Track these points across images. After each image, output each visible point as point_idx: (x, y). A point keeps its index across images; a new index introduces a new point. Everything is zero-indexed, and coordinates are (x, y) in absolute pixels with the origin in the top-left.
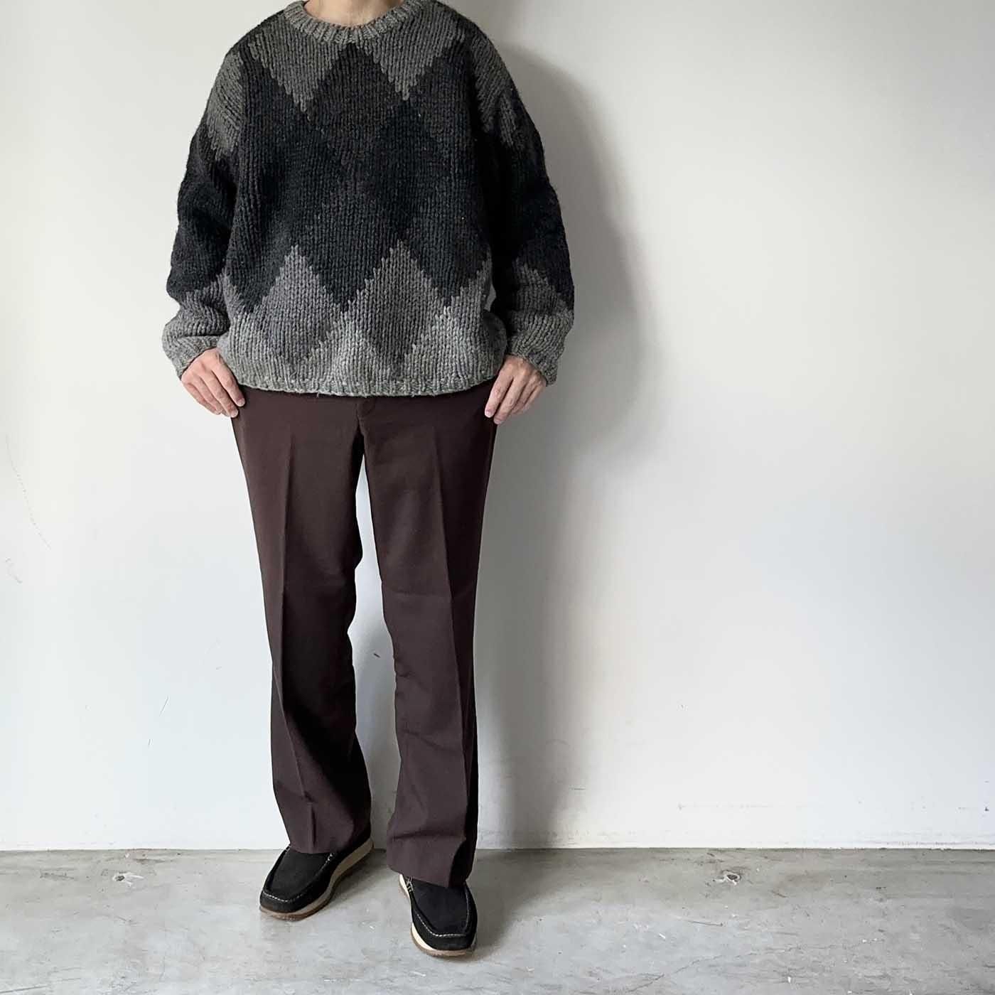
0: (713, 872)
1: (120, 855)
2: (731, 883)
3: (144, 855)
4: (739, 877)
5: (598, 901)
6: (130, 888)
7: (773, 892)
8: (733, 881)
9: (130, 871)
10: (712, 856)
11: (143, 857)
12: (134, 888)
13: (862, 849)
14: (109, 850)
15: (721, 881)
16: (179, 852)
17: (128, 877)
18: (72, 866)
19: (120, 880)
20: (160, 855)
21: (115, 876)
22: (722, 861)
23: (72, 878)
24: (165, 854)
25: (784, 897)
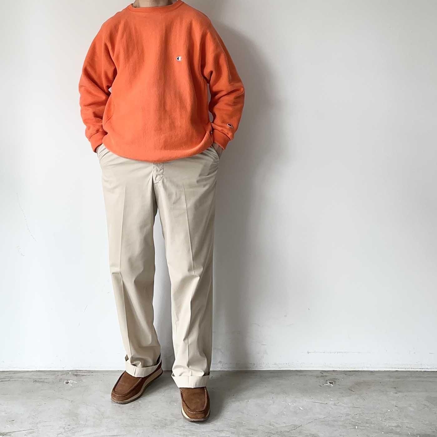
0: (323, 380)
1: (67, 372)
2: (331, 385)
3: (77, 373)
4: (334, 383)
5: (273, 393)
6: (71, 386)
7: (349, 389)
8: (332, 384)
9: (71, 380)
10: (323, 374)
11: (76, 374)
12: (73, 387)
13: (388, 371)
14: (63, 371)
15: (326, 384)
16: (92, 371)
17: (71, 382)
18: (47, 378)
19: (67, 383)
20: (84, 373)
21: (65, 382)
22: (326, 376)
23: (47, 382)
24: (86, 372)
25: (354, 391)
